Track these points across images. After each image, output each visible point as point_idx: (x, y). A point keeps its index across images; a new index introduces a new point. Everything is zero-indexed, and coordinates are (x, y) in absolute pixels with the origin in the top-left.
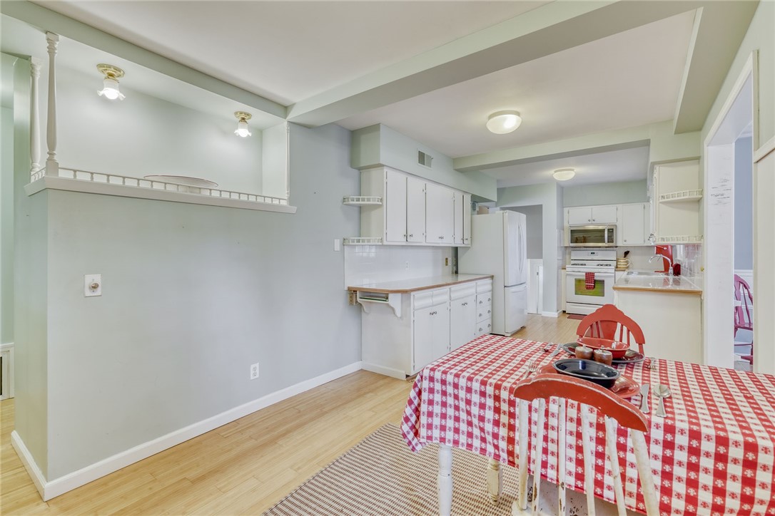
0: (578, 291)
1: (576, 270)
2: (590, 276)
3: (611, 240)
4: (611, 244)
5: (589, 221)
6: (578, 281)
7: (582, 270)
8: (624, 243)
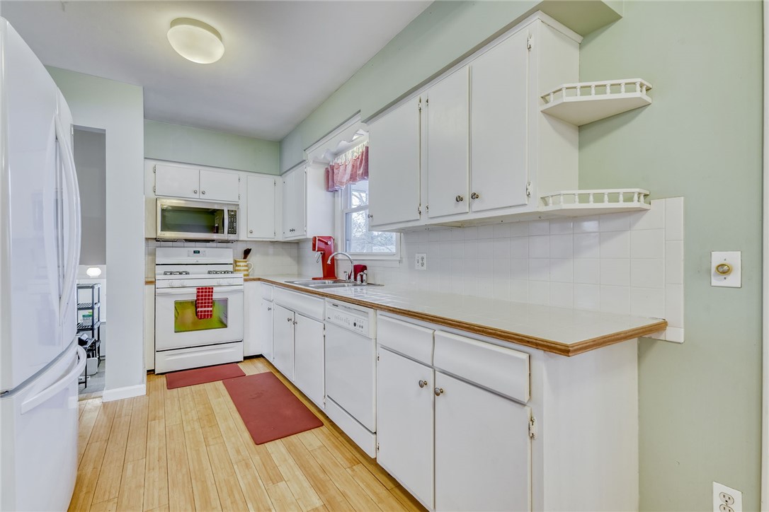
0: (181, 326)
1: (176, 283)
2: (205, 295)
3: (233, 230)
4: (232, 237)
5: (195, 192)
6: (180, 306)
7: (187, 283)
8: (250, 235)
